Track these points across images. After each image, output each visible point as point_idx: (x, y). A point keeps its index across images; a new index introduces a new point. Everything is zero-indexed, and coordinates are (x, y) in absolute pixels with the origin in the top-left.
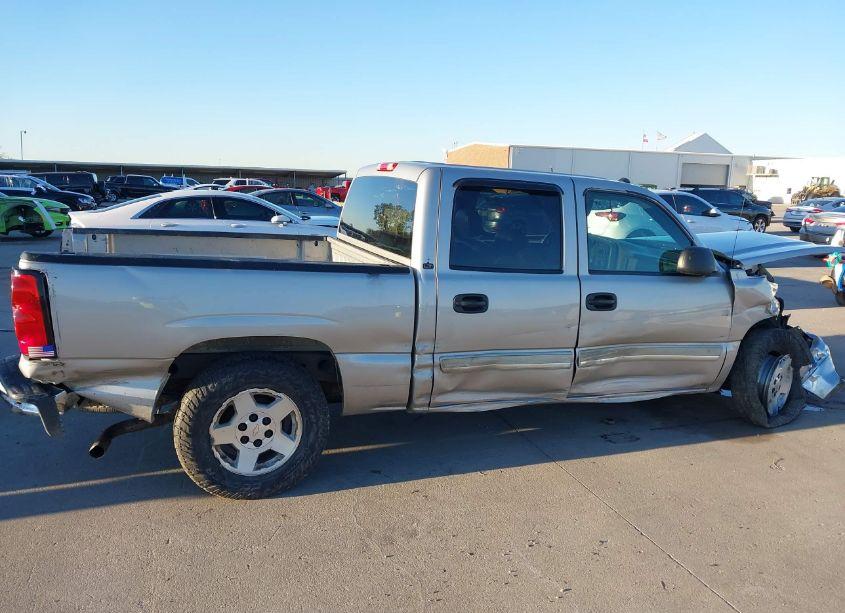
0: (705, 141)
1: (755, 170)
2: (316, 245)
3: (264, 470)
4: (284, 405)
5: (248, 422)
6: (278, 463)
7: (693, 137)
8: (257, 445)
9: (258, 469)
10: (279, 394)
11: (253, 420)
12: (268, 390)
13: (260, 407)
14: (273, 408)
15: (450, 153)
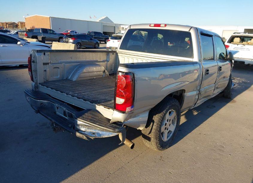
0: (107, 19)
1: (121, 28)
2: (113, 54)
3: (169, 138)
4: (174, 114)
5: (167, 122)
6: (171, 135)
7: (103, 18)
8: (167, 130)
9: (167, 138)
10: (174, 111)
11: (168, 121)
12: (172, 110)
13: (170, 116)
14: (172, 115)
15: (27, 18)
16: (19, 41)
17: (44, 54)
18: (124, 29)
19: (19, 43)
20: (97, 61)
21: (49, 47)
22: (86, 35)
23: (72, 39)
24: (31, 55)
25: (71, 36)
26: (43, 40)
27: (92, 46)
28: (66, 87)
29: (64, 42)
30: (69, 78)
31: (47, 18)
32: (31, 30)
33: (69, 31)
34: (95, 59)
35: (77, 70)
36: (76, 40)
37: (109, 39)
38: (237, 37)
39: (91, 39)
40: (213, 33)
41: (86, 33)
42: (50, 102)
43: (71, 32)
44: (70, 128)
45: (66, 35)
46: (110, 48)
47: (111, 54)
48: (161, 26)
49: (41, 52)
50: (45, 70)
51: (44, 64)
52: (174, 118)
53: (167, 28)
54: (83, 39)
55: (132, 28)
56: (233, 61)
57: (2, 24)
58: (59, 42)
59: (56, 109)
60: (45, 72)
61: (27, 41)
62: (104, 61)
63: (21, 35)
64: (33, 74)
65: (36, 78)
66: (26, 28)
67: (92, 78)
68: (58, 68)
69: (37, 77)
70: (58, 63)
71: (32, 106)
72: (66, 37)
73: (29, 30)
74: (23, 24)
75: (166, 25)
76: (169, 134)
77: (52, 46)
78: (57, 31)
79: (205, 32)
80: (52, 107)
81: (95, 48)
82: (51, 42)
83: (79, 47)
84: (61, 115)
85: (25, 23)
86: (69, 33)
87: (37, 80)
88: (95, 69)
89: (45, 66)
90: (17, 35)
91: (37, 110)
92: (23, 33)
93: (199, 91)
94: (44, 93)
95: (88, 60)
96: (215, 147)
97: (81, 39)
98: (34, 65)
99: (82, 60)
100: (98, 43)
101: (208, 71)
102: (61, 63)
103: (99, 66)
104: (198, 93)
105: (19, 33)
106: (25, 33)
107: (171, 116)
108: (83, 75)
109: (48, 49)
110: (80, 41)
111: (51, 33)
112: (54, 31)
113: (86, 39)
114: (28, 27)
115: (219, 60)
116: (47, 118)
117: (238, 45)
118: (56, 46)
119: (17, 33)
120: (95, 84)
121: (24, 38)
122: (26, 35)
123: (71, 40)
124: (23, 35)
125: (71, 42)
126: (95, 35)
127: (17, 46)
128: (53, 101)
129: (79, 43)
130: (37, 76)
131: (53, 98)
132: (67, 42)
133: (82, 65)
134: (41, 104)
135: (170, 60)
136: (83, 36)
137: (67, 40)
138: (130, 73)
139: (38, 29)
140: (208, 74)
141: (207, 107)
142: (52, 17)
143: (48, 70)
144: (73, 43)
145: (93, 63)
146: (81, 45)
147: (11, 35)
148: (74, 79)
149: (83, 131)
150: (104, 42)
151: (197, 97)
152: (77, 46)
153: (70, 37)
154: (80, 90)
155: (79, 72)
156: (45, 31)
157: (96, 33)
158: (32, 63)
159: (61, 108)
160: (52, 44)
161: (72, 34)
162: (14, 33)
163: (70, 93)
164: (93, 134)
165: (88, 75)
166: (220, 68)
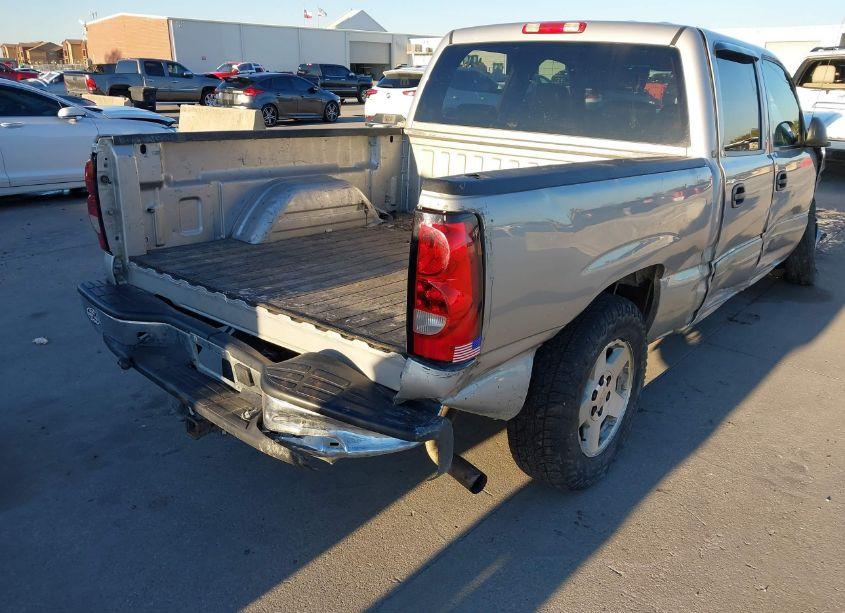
0: (363, 18)
1: (414, 48)
2: (391, 141)
3: (605, 443)
4: (624, 356)
5: (598, 388)
6: (613, 430)
7: (351, 14)
8: (600, 414)
9: (599, 444)
10: (623, 344)
11: (601, 383)
12: (618, 341)
13: (608, 365)
14: (616, 362)
15: (90, 26)
16: (64, 106)
17: (143, 150)
18: (424, 51)
19: (63, 112)
20: (336, 170)
21: (169, 124)
22: (293, 77)
23: (246, 91)
24: (94, 155)
25: (241, 84)
26: (149, 101)
27: (312, 116)
28: (225, 268)
29: (218, 104)
30: (239, 232)
31: (158, 22)
32: (108, 66)
33: (235, 67)
34: (326, 162)
35: (265, 204)
36: (260, 97)
37: (374, 88)
38: (825, 62)
39: (312, 91)
40: (756, 49)
41: (295, 70)
42: (170, 328)
43: (243, 68)
44: (247, 423)
45: (226, 79)
46: (378, 118)
47: (384, 141)
48: (566, 29)
49: (131, 143)
50: (149, 210)
51: (145, 186)
52: (624, 369)
53: (589, 36)
54: (284, 91)
55: (457, 40)
56: (824, 152)
57: (11, 48)
58: (202, 103)
59: (194, 350)
60: (149, 216)
61: (94, 104)
62: (359, 168)
63: (72, 84)
64: (105, 223)
65: (117, 238)
66: (90, 62)
67: (321, 230)
68: (197, 198)
69: (120, 236)
70: (197, 182)
71: (106, 340)
72: (224, 87)
73: (100, 67)
74: (79, 47)
75: (583, 26)
76: (604, 427)
77: (177, 119)
78: (196, 68)
79: (730, 47)
80: (182, 345)
81: (326, 120)
82: (175, 107)
83: (272, 120)
84: (212, 373)
85: (85, 43)
86: (236, 73)
87: (121, 248)
88: (327, 197)
89: (149, 193)
90: (59, 87)
91: (125, 356)
92: (79, 78)
93: (710, 266)
94: (150, 294)
95: (304, 164)
96: (772, 469)
97: (278, 91)
98: (105, 192)
99: (281, 165)
100: (337, 104)
101: (741, 190)
102: (206, 180)
103: (344, 184)
104: (706, 273)
105: (66, 77)
106: (87, 76)
107: (612, 362)
108: (285, 222)
109: (164, 131)
110: (273, 98)
111: (177, 76)
112: (185, 66)
113: (293, 91)
114: (99, 58)
115: (777, 149)
116: (163, 386)
117: (828, 90)
118: (193, 119)
119: (61, 79)
120: (332, 254)
121: (83, 96)
122: (90, 84)
123: (243, 97)
124: (79, 85)
125: (242, 105)
126: (324, 77)
127: (57, 123)
128: (180, 323)
129: (272, 105)
130: (122, 231)
131: (179, 313)
132: (231, 104)
133: (282, 184)
134: (141, 334)
135: (610, 156)
136: (282, 82)
137: (228, 97)
138: (466, 213)
139: (131, 63)
140: (740, 201)
141: (731, 320)
142: (174, 20)
143: (159, 208)
144: (250, 106)
145: (320, 177)
146: (276, 114)
147: (39, 85)
148: (256, 238)
149: (294, 436)
150: (356, 100)
151: (702, 289)
152: (265, 115)
153: (238, 87)
154: (279, 281)
155: (271, 209)
156: (153, 67)
157: (326, 68)
158: (100, 186)
159: (210, 347)
160: (178, 111)
161: (246, 75)
162: (51, 79)
163: (242, 292)
164: (332, 444)
165: (304, 219)
166: (781, 180)
